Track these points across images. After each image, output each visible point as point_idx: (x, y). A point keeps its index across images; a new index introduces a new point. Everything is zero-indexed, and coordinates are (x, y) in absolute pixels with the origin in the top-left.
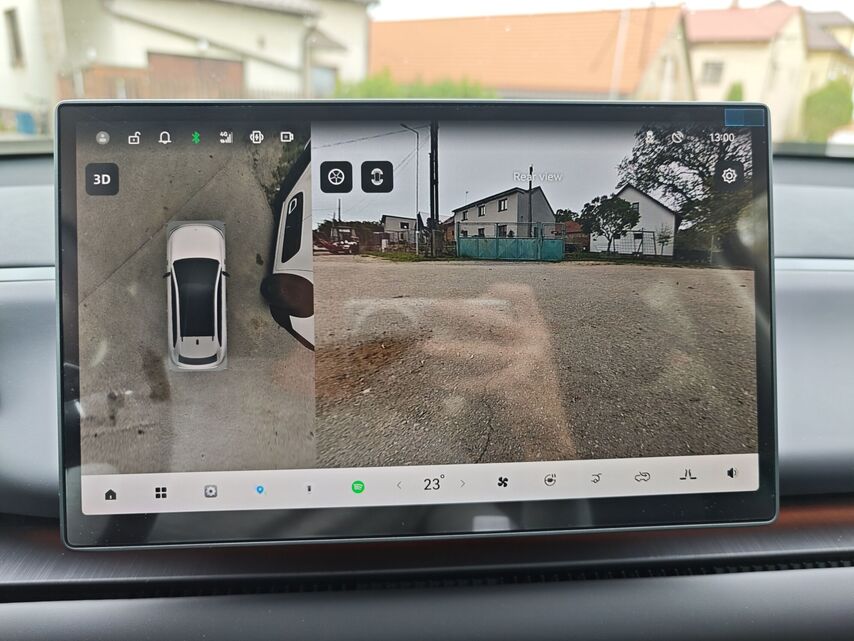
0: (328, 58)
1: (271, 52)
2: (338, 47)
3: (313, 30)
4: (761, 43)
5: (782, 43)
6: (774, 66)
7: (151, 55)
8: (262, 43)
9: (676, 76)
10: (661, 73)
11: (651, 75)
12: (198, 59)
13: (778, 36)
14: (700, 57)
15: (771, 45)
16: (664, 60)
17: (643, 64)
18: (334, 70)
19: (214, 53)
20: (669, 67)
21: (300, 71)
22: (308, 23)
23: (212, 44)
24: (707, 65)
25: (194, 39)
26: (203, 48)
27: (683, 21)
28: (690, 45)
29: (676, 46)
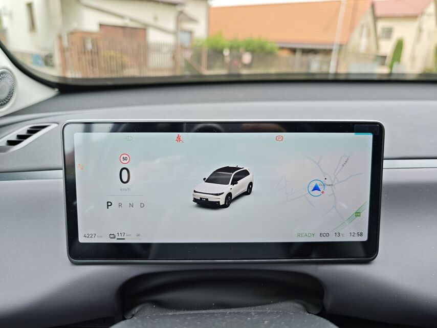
0: (188, 26)
1: (161, 23)
2: (192, 20)
3: (181, 12)
4: (414, 17)
5: (425, 18)
6: (420, 30)
7: (101, 25)
8: (156, 18)
9: (368, 35)
10: (361, 34)
11: (356, 35)
12: (123, 28)
13: (422, 13)
14: (381, 25)
15: (418, 19)
16: (362, 27)
17: (351, 29)
18: (191, 33)
19: (132, 24)
20: (365, 30)
21: (175, 33)
22: (179, 8)
23: (131, 20)
24: (383, 29)
25: (122, 17)
26: (126, 22)
27: (373, 6)
28: (376, 18)
29: (369, 19)
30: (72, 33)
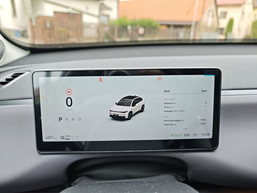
0: (106, 12)
1: (90, 11)
2: (109, 9)
3: (102, 4)
4: (239, 5)
5: (246, 6)
6: (243, 13)
7: (55, 13)
8: (87, 8)
9: (213, 16)
10: (208, 16)
11: (205, 16)
12: (68, 14)
13: (244, 3)
14: (220, 10)
15: (242, 6)
16: (209, 11)
17: (203, 13)
18: (108, 16)
19: (73, 12)
20: (211, 14)
21: (99, 17)
22: (101, 2)
23: (73, 9)
24: (222, 13)
25: (67, 7)
26: (70, 10)
28: (217, 6)
29: (213, 7)
30: (38, 18)
